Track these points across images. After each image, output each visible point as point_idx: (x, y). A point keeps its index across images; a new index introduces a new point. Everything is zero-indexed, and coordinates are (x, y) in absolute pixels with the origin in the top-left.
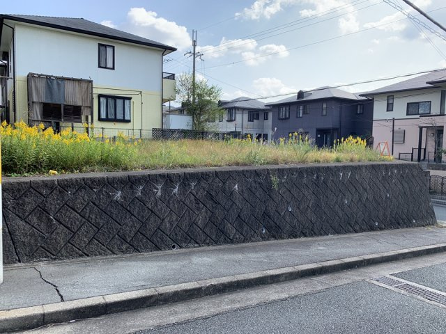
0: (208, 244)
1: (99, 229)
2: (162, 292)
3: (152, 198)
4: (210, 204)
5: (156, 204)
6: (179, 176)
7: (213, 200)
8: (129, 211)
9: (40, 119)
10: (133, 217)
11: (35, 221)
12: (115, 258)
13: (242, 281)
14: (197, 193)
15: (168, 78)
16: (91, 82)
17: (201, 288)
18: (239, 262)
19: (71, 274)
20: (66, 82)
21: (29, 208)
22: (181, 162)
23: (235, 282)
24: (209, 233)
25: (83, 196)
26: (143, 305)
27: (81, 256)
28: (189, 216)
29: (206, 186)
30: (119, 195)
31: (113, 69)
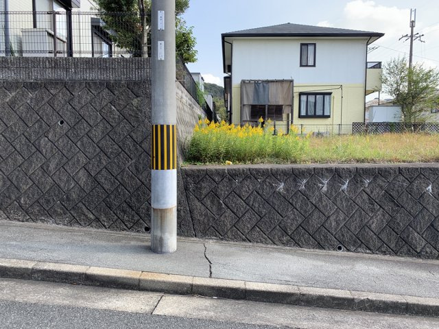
0: (384, 253)
1: (261, 218)
2: (305, 293)
3: (317, 193)
4: (389, 206)
5: (320, 200)
6: (349, 171)
7: (393, 201)
8: (292, 204)
9: (248, 119)
10: (295, 210)
11: (209, 203)
12: (275, 248)
13: (414, 305)
14: (372, 192)
15: (373, 67)
16: (292, 81)
17: (353, 300)
18: (418, 282)
19: (229, 255)
20: (270, 84)
21: (204, 192)
22: (359, 155)
23: (402, 304)
24: (386, 240)
25: (248, 186)
26: (283, 300)
27: (244, 240)
28: (360, 217)
29: (385, 185)
30: (281, 186)
31: (314, 66)
